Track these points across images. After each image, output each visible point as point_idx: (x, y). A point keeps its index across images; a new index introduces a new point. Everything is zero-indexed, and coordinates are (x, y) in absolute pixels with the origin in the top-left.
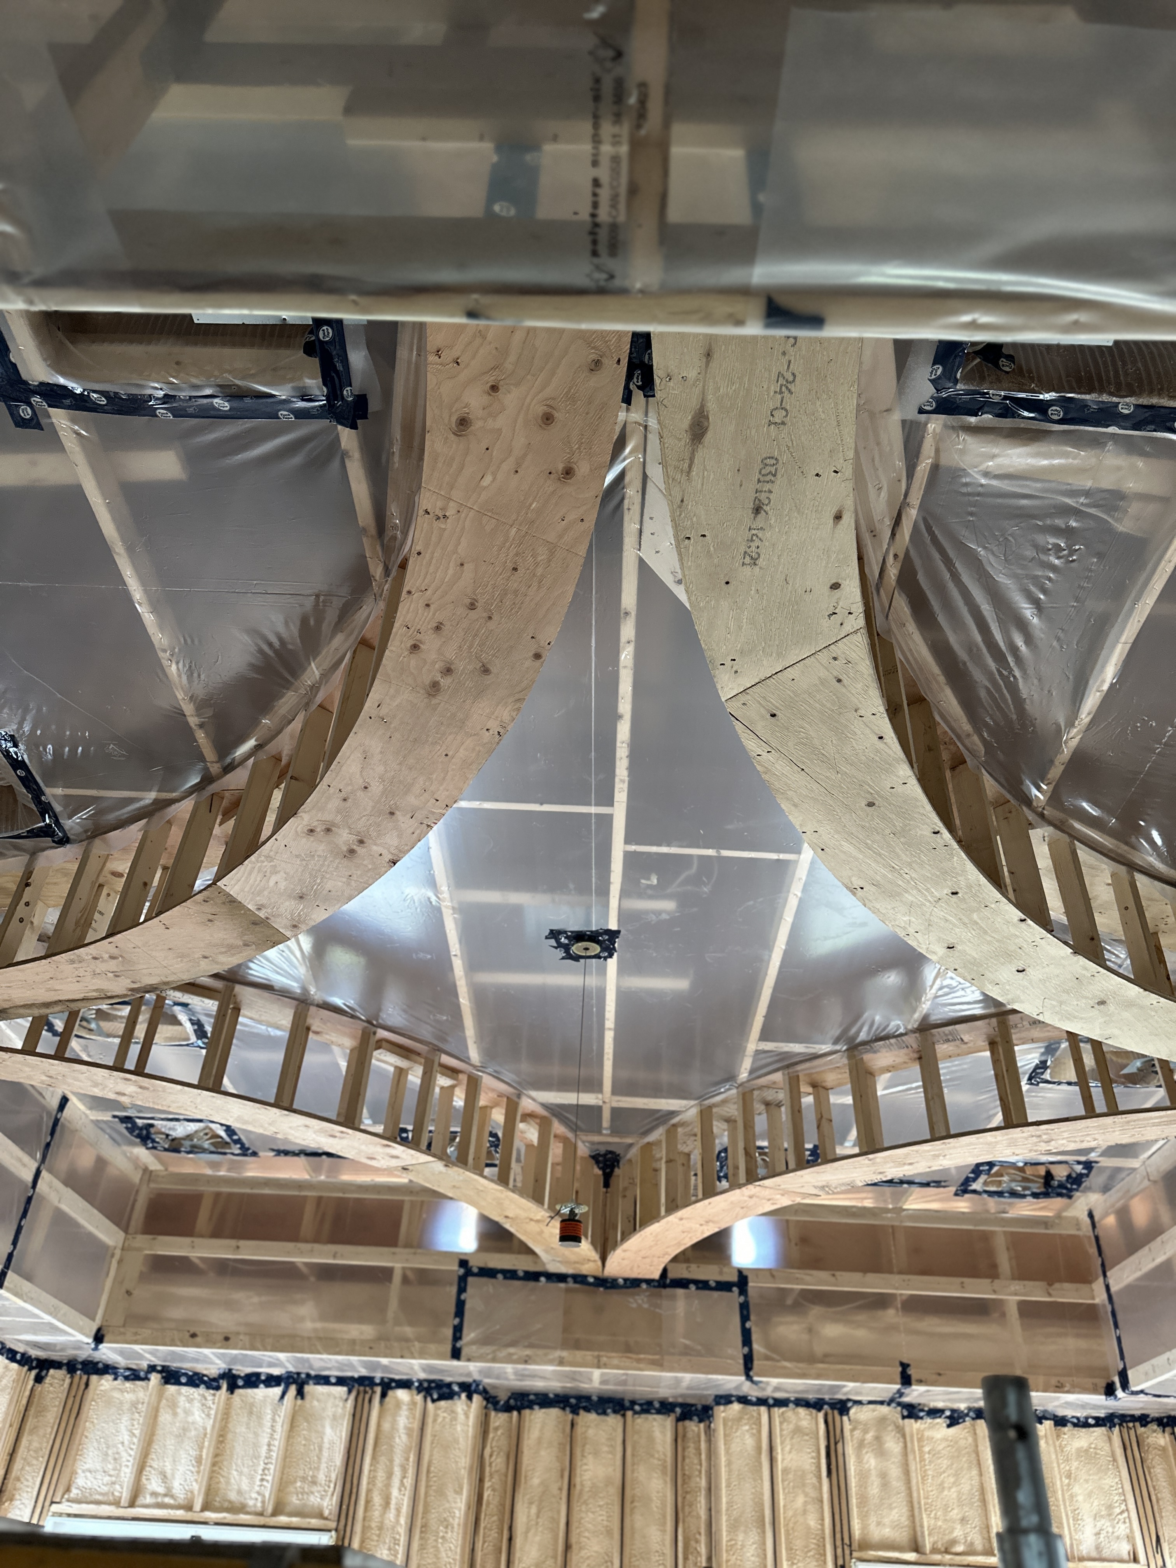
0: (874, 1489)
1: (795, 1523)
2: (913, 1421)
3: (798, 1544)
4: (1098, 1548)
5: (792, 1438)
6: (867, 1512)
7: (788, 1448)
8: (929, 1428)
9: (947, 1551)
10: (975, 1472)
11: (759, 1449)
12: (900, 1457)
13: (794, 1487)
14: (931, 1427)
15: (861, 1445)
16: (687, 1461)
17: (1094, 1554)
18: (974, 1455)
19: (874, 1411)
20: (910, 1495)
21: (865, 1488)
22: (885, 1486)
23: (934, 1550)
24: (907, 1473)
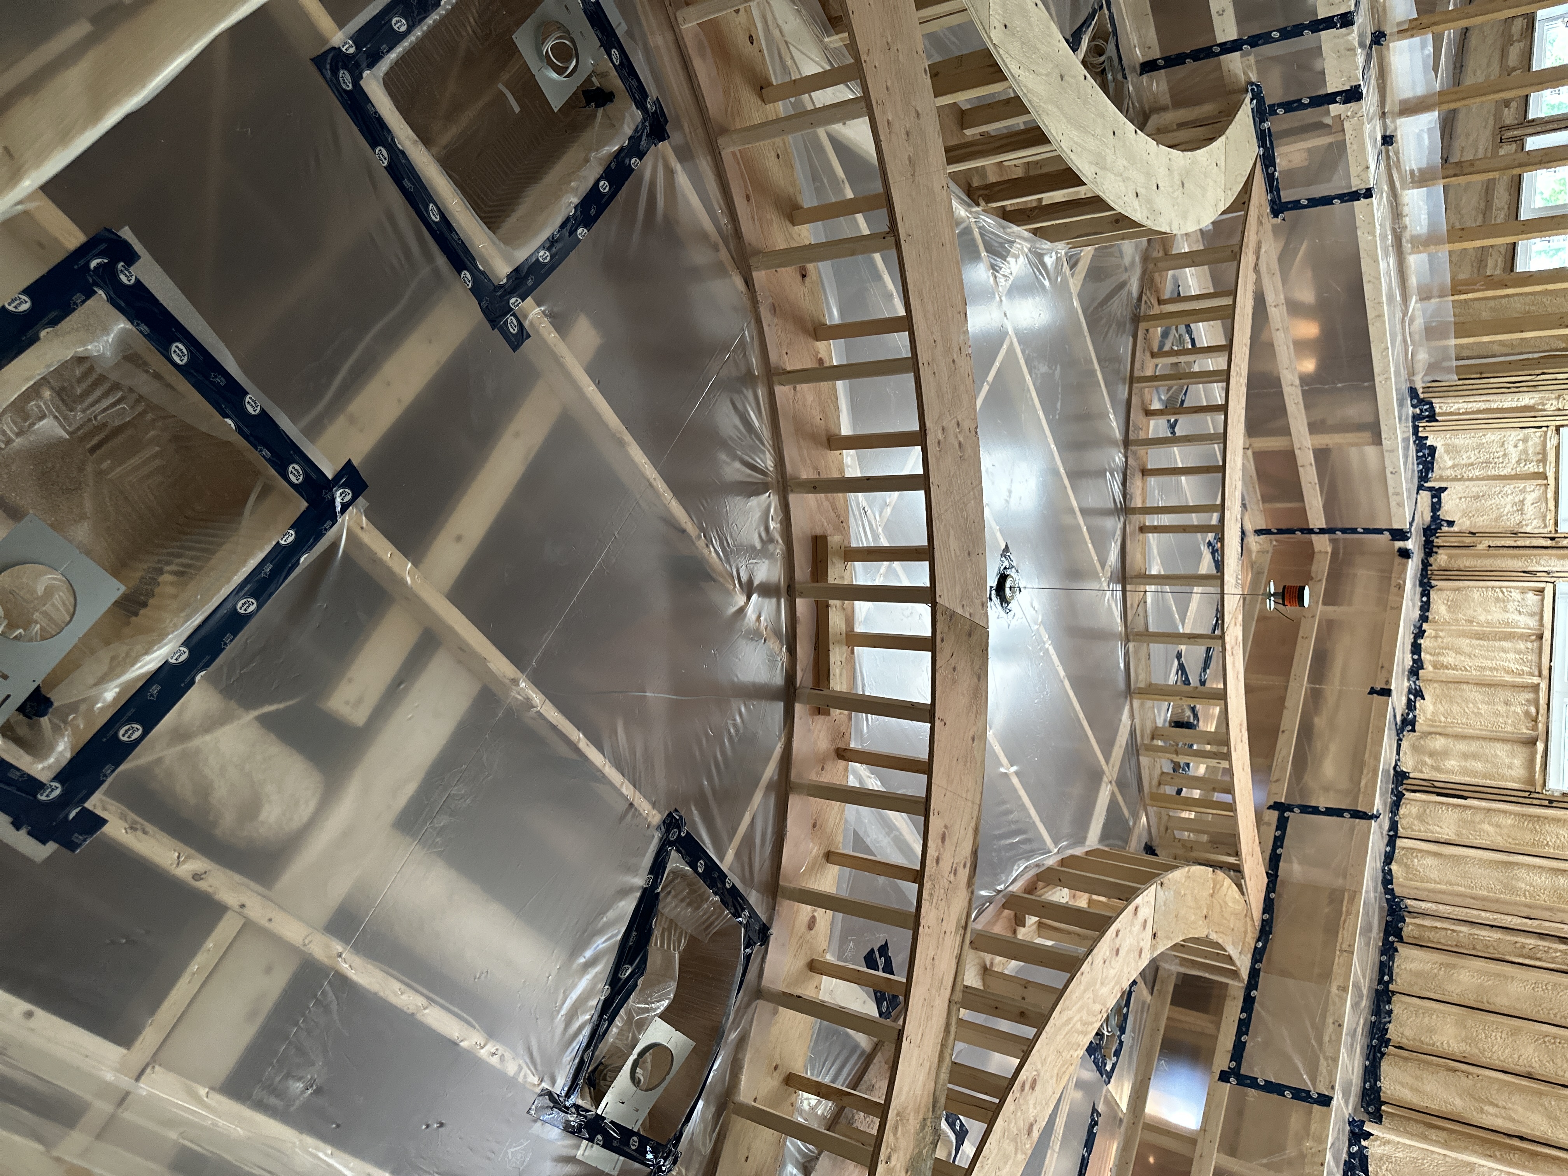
0: (1479, 766)
1: (1509, 837)
2: (1417, 723)
3: (1528, 837)
4: (1532, 615)
5: (1428, 823)
6: (1499, 775)
7: (1438, 829)
8: (1424, 713)
9: (1535, 720)
10: (1465, 686)
11: (1436, 855)
12: (1450, 740)
13: (1475, 831)
14: (1423, 711)
15: (1437, 769)
16: (1442, 941)
17: (1537, 618)
18: (1450, 685)
19: (1406, 753)
20: (1484, 738)
21: (1477, 772)
22: (1475, 756)
23: (1535, 728)
24: (1464, 737)
